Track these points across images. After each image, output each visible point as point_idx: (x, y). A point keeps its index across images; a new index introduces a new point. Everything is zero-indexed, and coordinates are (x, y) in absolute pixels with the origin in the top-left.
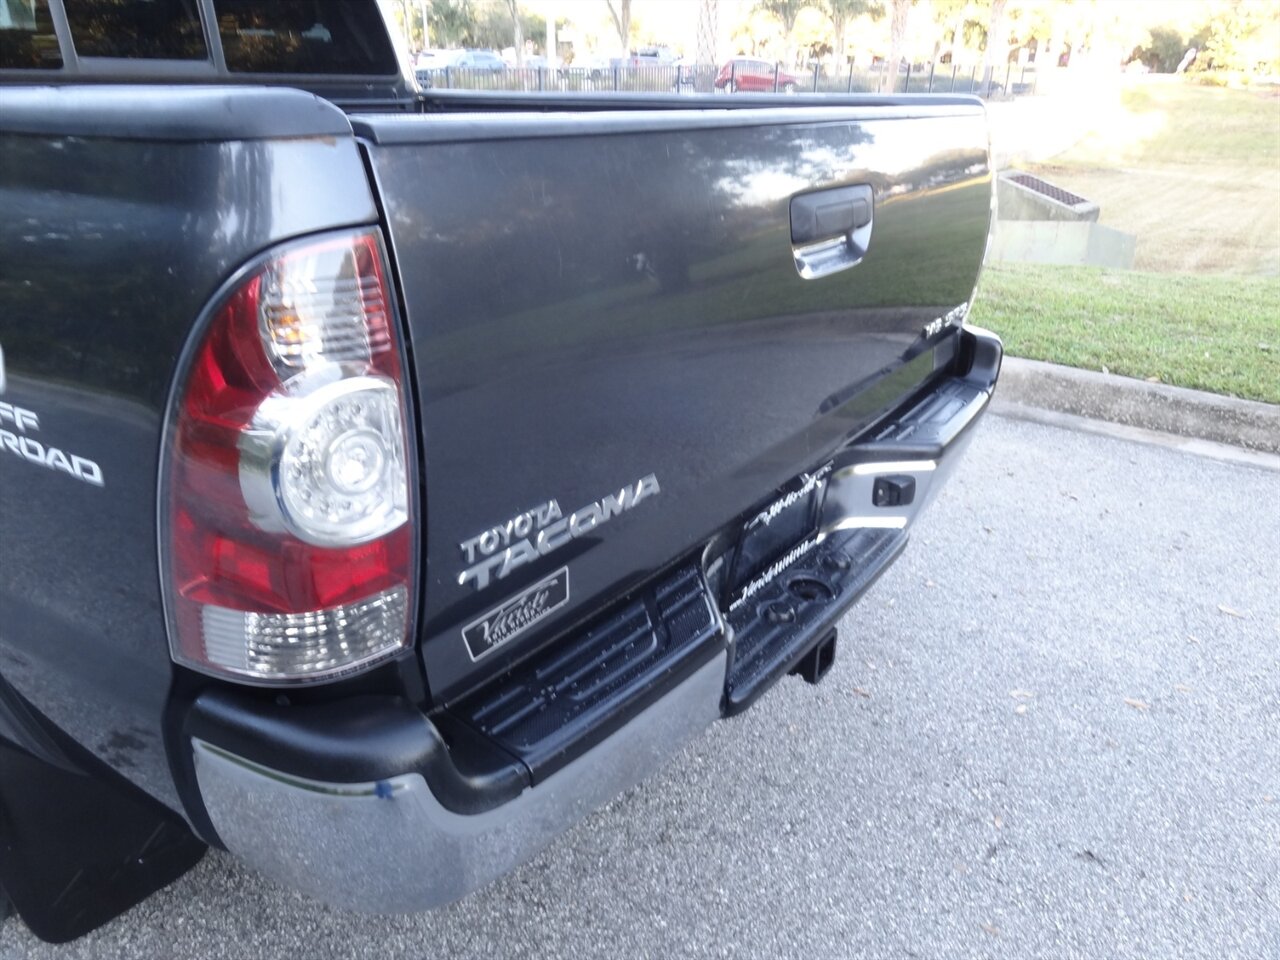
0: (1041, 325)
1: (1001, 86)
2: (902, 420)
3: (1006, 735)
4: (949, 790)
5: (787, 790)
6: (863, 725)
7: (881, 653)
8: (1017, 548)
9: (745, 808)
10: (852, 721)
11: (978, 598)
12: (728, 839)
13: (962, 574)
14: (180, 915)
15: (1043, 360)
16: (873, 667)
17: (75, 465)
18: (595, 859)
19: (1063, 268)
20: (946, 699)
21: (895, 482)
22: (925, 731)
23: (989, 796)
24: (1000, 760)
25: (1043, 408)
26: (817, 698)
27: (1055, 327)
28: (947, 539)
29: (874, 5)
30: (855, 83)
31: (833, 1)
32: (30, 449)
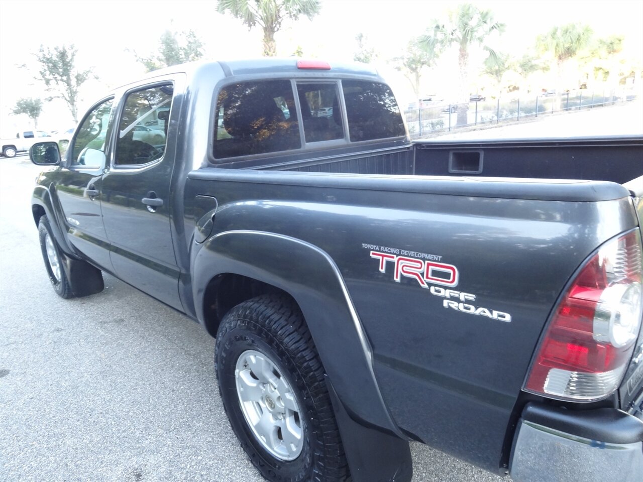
1: (620, 98)
17: (495, 315)
29: (544, 66)
30: (539, 104)
31: (522, 66)
32: (465, 308)
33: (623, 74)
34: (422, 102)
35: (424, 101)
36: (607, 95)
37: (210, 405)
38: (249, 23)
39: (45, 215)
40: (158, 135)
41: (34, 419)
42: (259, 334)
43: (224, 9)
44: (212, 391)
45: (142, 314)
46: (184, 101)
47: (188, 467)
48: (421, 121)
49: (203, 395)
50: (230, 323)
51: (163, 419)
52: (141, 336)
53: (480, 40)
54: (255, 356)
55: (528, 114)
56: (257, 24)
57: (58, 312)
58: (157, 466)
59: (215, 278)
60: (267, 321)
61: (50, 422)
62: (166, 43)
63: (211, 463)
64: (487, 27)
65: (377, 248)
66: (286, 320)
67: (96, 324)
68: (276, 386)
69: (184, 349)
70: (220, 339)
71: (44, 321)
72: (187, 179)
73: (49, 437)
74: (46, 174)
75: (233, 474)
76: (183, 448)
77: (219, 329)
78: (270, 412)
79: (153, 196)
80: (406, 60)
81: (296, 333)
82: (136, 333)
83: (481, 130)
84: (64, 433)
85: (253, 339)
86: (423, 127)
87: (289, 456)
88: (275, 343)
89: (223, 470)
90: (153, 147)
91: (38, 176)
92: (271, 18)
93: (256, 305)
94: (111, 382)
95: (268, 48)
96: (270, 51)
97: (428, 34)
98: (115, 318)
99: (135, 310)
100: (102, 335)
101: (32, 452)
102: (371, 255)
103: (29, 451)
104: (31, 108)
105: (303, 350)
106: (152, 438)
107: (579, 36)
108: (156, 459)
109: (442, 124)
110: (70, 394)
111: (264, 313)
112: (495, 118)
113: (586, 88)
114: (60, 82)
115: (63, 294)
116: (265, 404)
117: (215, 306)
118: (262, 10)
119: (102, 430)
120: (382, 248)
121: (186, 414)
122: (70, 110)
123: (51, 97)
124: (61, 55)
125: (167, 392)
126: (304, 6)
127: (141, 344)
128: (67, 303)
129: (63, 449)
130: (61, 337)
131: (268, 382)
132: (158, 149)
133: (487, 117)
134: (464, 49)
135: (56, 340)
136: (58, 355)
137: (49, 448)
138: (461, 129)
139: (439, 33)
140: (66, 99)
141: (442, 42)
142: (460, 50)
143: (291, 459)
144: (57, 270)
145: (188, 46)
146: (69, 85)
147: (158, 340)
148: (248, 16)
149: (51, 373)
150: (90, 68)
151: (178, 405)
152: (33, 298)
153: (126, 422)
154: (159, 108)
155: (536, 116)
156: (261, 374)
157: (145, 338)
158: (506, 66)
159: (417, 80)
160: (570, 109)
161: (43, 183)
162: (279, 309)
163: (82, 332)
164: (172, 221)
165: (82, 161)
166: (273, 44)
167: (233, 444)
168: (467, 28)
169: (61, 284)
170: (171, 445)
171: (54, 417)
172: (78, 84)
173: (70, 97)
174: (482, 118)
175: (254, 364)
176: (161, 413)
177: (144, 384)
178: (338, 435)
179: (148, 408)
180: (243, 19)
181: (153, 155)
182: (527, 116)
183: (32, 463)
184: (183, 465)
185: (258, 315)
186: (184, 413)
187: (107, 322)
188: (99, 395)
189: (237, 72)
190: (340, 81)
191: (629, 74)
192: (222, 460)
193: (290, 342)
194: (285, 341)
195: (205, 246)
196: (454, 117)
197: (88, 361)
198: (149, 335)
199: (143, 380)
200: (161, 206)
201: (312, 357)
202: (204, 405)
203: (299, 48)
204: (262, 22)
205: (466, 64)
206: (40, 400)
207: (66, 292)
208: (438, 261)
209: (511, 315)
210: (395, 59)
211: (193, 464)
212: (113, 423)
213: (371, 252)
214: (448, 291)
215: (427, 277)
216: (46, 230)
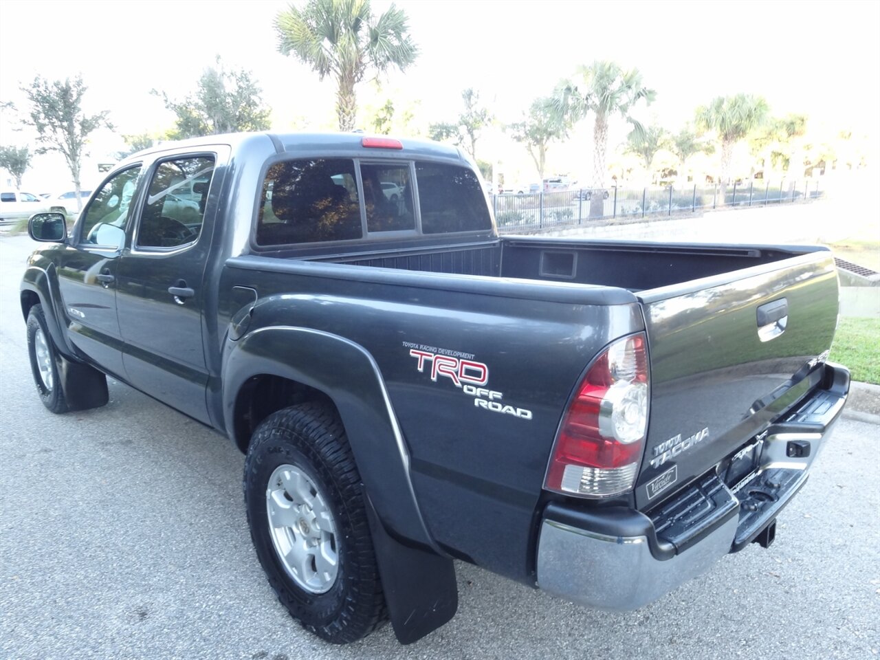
0: (858, 359)
1: (802, 193)
2: (798, 412)
3: (872, 604)
4: (840, 631)
5: (739, 623)
6: (780, 591)
7: (783, 554)
8: (862, 498)
9: (717, 630)
10: (771, 590)
11: (840, 526)
12: (711, 645)
13: (827, 511)
14: (424, 654)
15: (863, 381)
16: (780, 561)
17: (518, 412)
18: (636, 648)
19: (867, 320)
20: (829, 582)
21: (799, 444)
22: (819, 598)
23: (866, 636)
24: (870, 618)
25: (866, 412)
26: (748, 576)
27: (868, 360)
28: (813, 491)
29: (707, 146)
30: (697, 195)
31: (679, 145)
32: (494, 406)
33: (810, 163)
34: (549, 183)
35: (551, 182)
36: (785, 189)
37: (235, 541)
38: (322, 70)
39: (38, 305)
40: (190, 208)
41: (14, 551)
42: (295, 444)
43: (289, 49)
44: (239, 526)
45: (157, 435)
46: (227, 174)
47: (204, 606)
48: (543, 209)
49: (228, 530)
50: (264, 434)
51: (176, 555)
52: (153, 461)
53: (624, 109)
54: (290, 471)
55: (682, 208)
56: (332, 72)
57: (45, 429)
58: (166, 604)
59: (250, 381)
60: (305, 429)
61: (35, 555)
62: (209, 86)
63: (231, 603)
64: (632, 93)
65: (417, 347)
66: (326, 428)
67: (96, 445)
68: (311, 506)
69: (207, 478)
70: (251, 453)
71: (27, 439)
72: (224, 268)
73: (34, 572)
74: (43, 253)
75: (257, 615)
76: (199, 587)
77: (251, 441)
78: (304, 538)
79: (182, 285)
80: (528, 128)
81: (335, 442)
82: (147, 458)
83: (620, 224)
84: (52, 567)
85: (288, 450)
86: (545, 216)
87: (322, 588)
88: (312, 453)
89: (246, 610)
90: (184, 226)
91: (30, 254)
92: (351, 65)
93: (294, 412)
94: (113, 512)
95: (344, 103)
96: (347, 107)
97: (556, 98)
98: (121, 438)
99: (148, 431)
100: (103, 459)
101: (11, 587)
102: (411, 354)
103: (9, 586)
104: (13, 160)
105: (342, 461)
106: (162, 575)
107: (750, 111)
108: (166, 597)
109: (570, 213)
110: (60, 525)
111: (302, 421)
112: (640, 211)
113: (762, 177)
114: (59, 130)
115: (53, 408)
116: (299, 529)
117: (248, 416)
118: (338, 54)
119: (100, 565)
120: (421, 346)
121: (205, 550)
122: (70, 167)
123: (44, 149)
124: (63, 93)
125: (183, 526)
126: (393, 52)
127: (153, 470)
128: (58, 419)
129: (51, 585)
130: (50, 459)
131: (304, 503)
132: (190, 229)
133: (630, 208)
134: (602, 119)
135: (43, 462)
136: (45, 480)
137: (33, 583)
138: (595, 222)
139: (570, 97)
140: (64, 152)
141: (574, 108)
142: (597, 120)
143: (324, 591)
144: (48, 376)
145: (238, 92)
146: (71, 133)
147: (175, 467)
148: (320, 61)
149: (36, 501)
150: (102, 112)
151: (196, 540)
152: (12, 411)
153: (130, 557)
154: (195, 179)
155: (693, 211)
156: (296, 493)
157: (159, 464)
158: (658, 144)
159: (542, 155)
160: (738, 204)
161: (38, 264)
162: (320, 417)
163: (77, 454)
164: (203, 317)
165: (94, 239)
166: (352, 98)
167: (259, 584)
168: (607, 93)
169: (52, 394)
170: (184, 583)
171: (39, 549)
172: (84, 133)
173: (70, 150)
174: (623, 210)
175: (288, 481)
176: (174, 549)
177: (155, 516)
178: (374, 556)
179: (158, 542)
180: (314, 63)
181: (183, 236)
182: (681, 210)
183: (13, 599)
184: (197, 604)
185: (295, 423)
186: (203, 549)
187: (110, 443)
188: (98, 527)
189: (291, 147)
190: (414, 162)
191: (816, 163)
192: (244, 600)
193: (328, 453)
194: (323, 450)
195: (240, 345)
196: (587, 206)
197: (85, 487)
198: (164, 461)
199: (153, 511)
200: (190, 297)
201: (350, 469)
202: (228, 541)
203: (388, 102)
204: (338, 69)
205: (603, 138)
206: (22, 530)
207: (58, 404)
208: (471, 360)
209: (532, 413)
210: (514, 126)
211: (209, 604)
212: (114, 558)
213: (411, 350)
214: (479, 389)
215: (461, 376)
216: (38, 324)
